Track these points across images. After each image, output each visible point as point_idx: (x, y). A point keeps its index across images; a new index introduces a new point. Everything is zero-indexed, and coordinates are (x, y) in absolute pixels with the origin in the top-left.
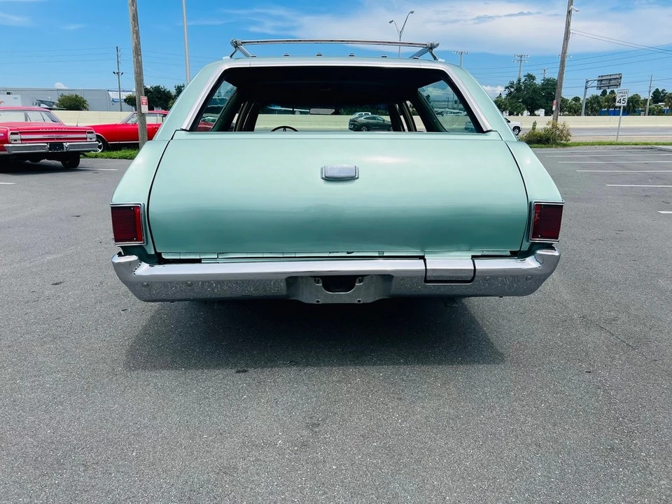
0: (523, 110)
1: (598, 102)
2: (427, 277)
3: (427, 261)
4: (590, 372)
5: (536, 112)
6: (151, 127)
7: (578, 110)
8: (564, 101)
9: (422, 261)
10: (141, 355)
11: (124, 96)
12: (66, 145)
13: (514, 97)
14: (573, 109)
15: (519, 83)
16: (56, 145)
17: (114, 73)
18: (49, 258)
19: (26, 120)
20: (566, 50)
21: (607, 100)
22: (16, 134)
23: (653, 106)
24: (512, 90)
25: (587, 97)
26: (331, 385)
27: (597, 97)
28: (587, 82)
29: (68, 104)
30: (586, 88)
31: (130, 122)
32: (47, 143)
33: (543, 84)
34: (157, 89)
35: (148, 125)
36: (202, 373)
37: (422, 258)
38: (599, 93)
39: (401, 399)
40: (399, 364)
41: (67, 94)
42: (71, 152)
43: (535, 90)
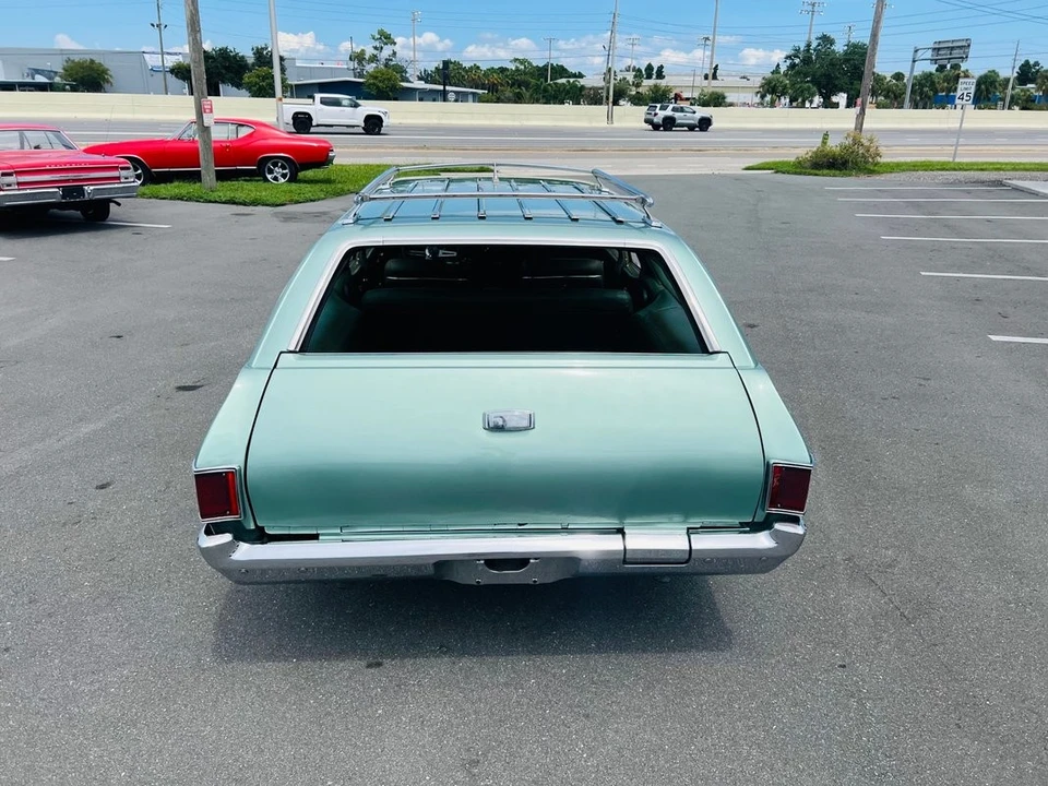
0: (813, 95)
1: (933, 83)
2: (626, 557)
3: (627, 536)
4: (844, 666)
5: (834, 99)
6: (218, 145)
7: (901, 95)
8: (879, 79)
9: (620, 536)
10: (235, 631)
11: (170, 62)
12: (89, 189)
13: (798, 73)
14: (891, 95)
15: (808, 51)
16: (73, 191)
17: (153, 25)
18: (86, 429)
19: (22, 147)
20: (880, 17)
21: (947, 80)
22: (10, 174)
23: (1018, 89)
24: (797, 61)
25: (915, 74)
26: (496, 690)
27: (931, 74)
28: (916, 51)
29: (80, 75)
30: (914, 61)
31: (185, 137)
32: (58, 187)
33: (846, 53)
34: (224, 53)
35: (215, 142)
36: (321, 667)
37: (621, 531)
38: (933, 68)
39: (588, 716)
40: (588, 651)
41: (76, 59)
42: (97, 200)
43: (834, 63)
